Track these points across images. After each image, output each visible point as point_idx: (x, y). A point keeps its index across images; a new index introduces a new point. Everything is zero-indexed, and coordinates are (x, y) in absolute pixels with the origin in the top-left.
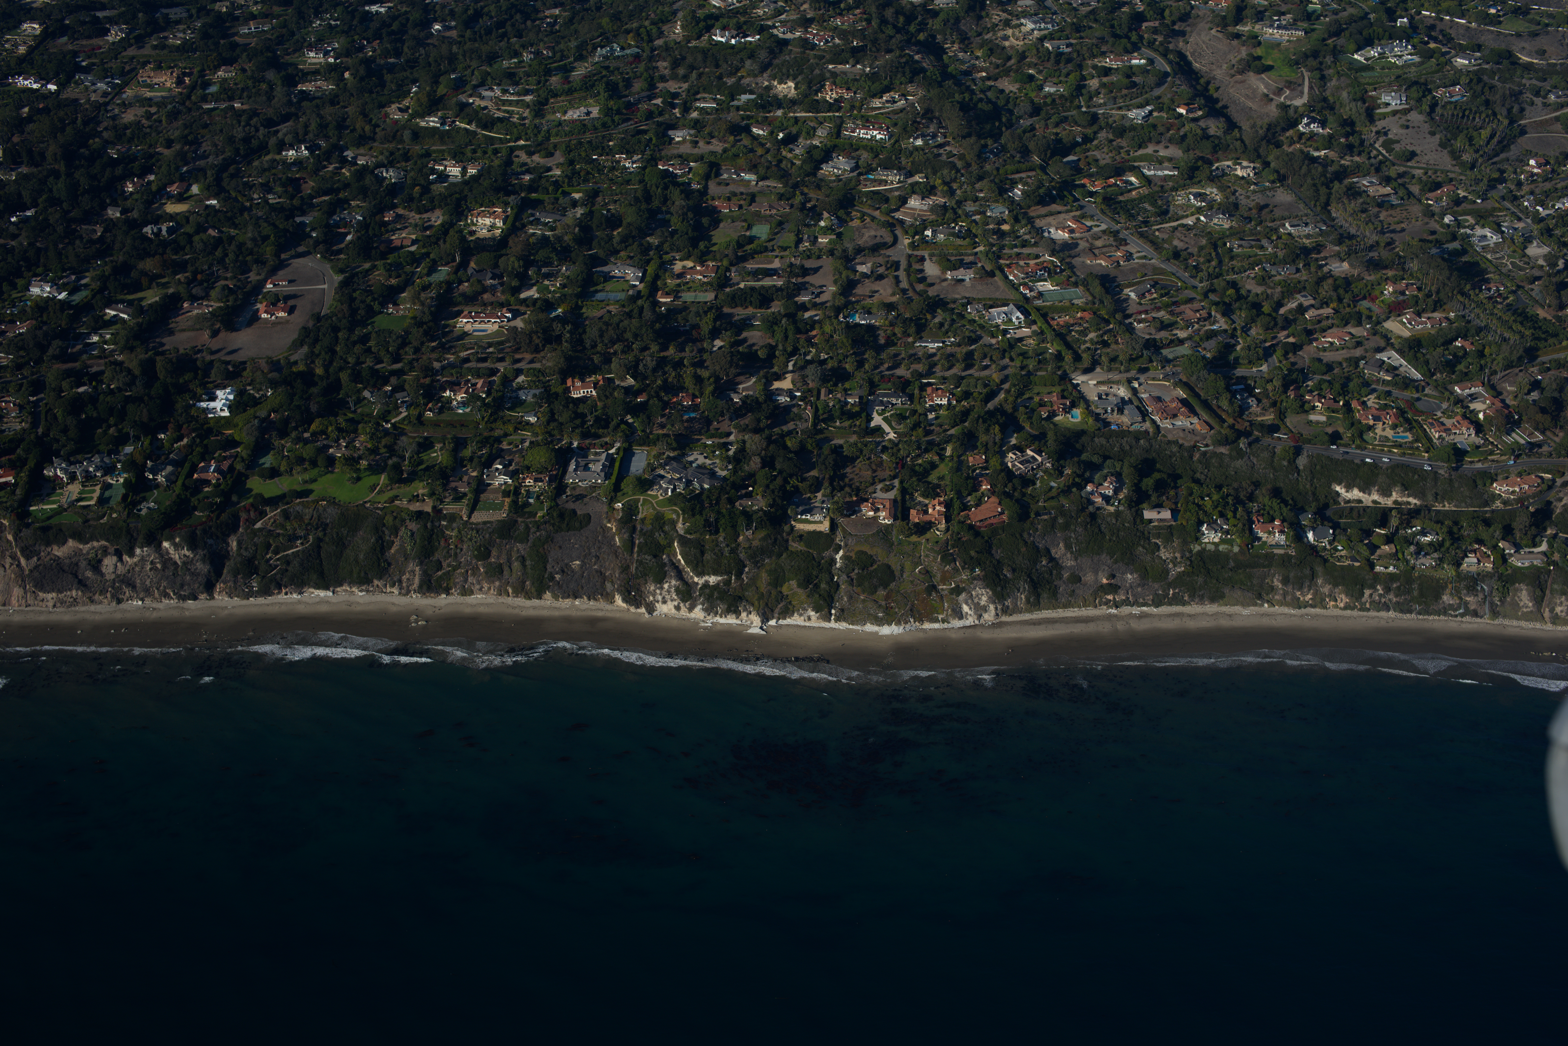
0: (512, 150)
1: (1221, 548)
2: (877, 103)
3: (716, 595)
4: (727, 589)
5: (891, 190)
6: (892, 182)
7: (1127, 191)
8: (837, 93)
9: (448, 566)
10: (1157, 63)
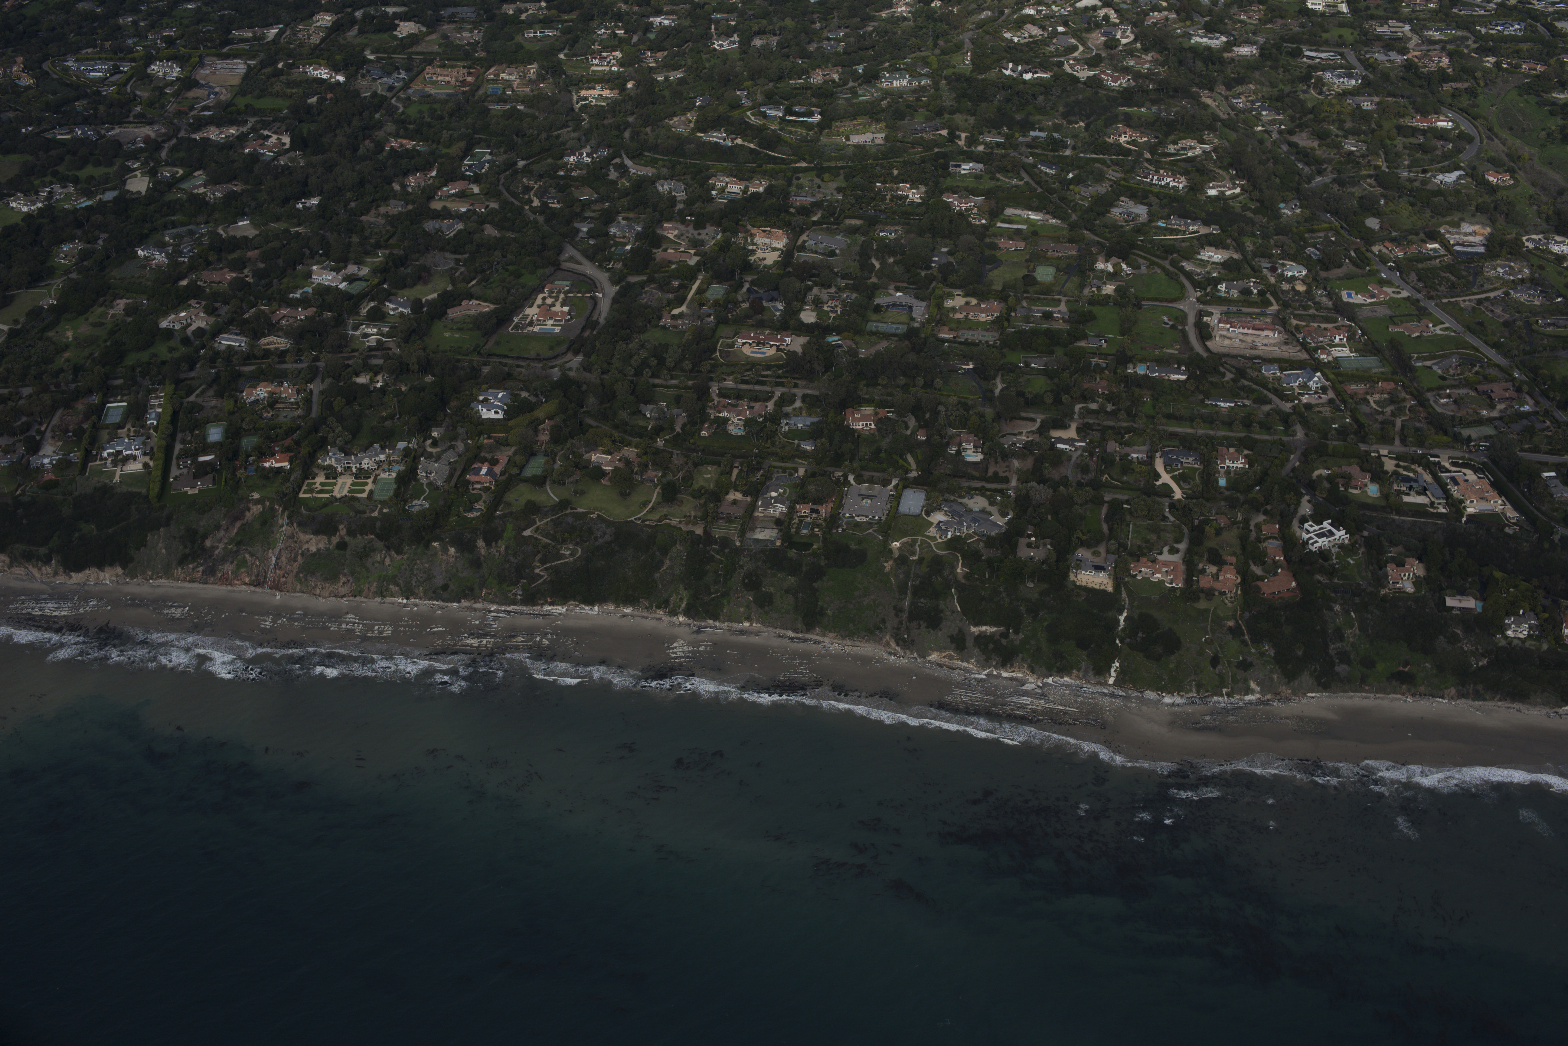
0: (794, 171)
1: (1528, 644)
2: (1171, 149)
3: (991, 646)
4: (1004, 642)
5: (1183, 240)
6: (1184, 232)
7: (1430, 258)
8: (1131, 137)
9: (717, 591)
10: (1466, 127)
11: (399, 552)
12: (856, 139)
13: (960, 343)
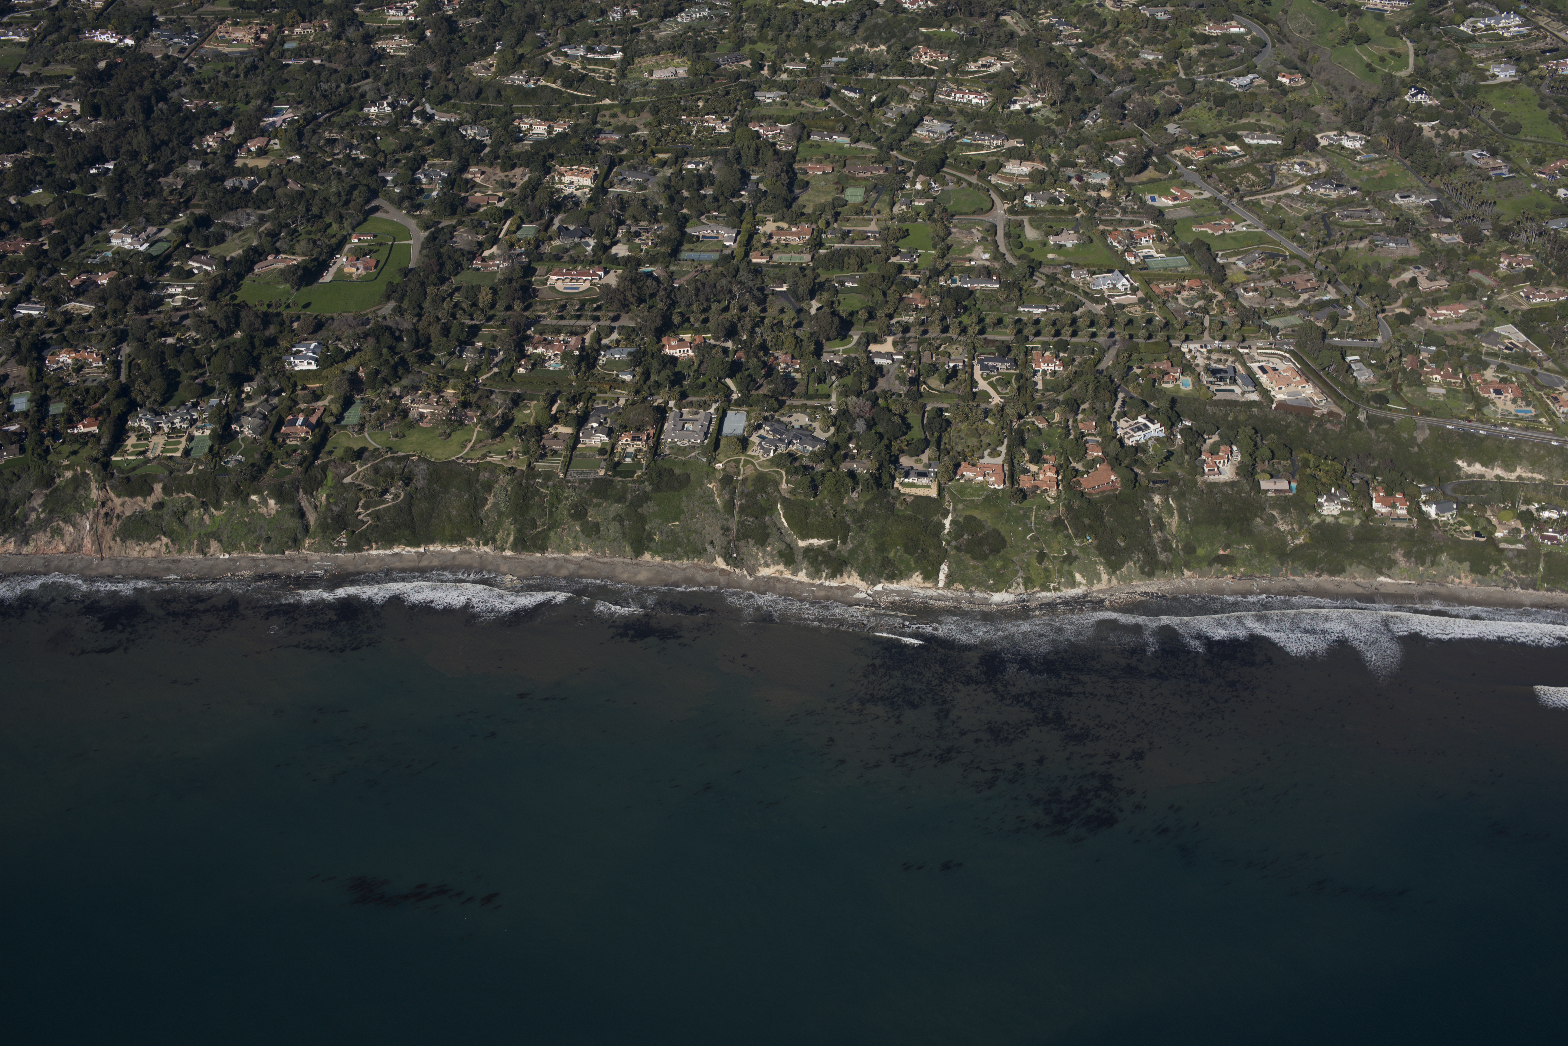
0: (599, 109)
1: (1341, 521)
2: (972, 67)
3: (820, 558)
4: (833, 553)
5: (988, 155)
6: (989, 147)
7: (1228, 159)
8: (931, 57)
9: (543, 525)
10: (1257, 31)
11: (218, 507)
12: (659, 75)
13: (774, 267)
